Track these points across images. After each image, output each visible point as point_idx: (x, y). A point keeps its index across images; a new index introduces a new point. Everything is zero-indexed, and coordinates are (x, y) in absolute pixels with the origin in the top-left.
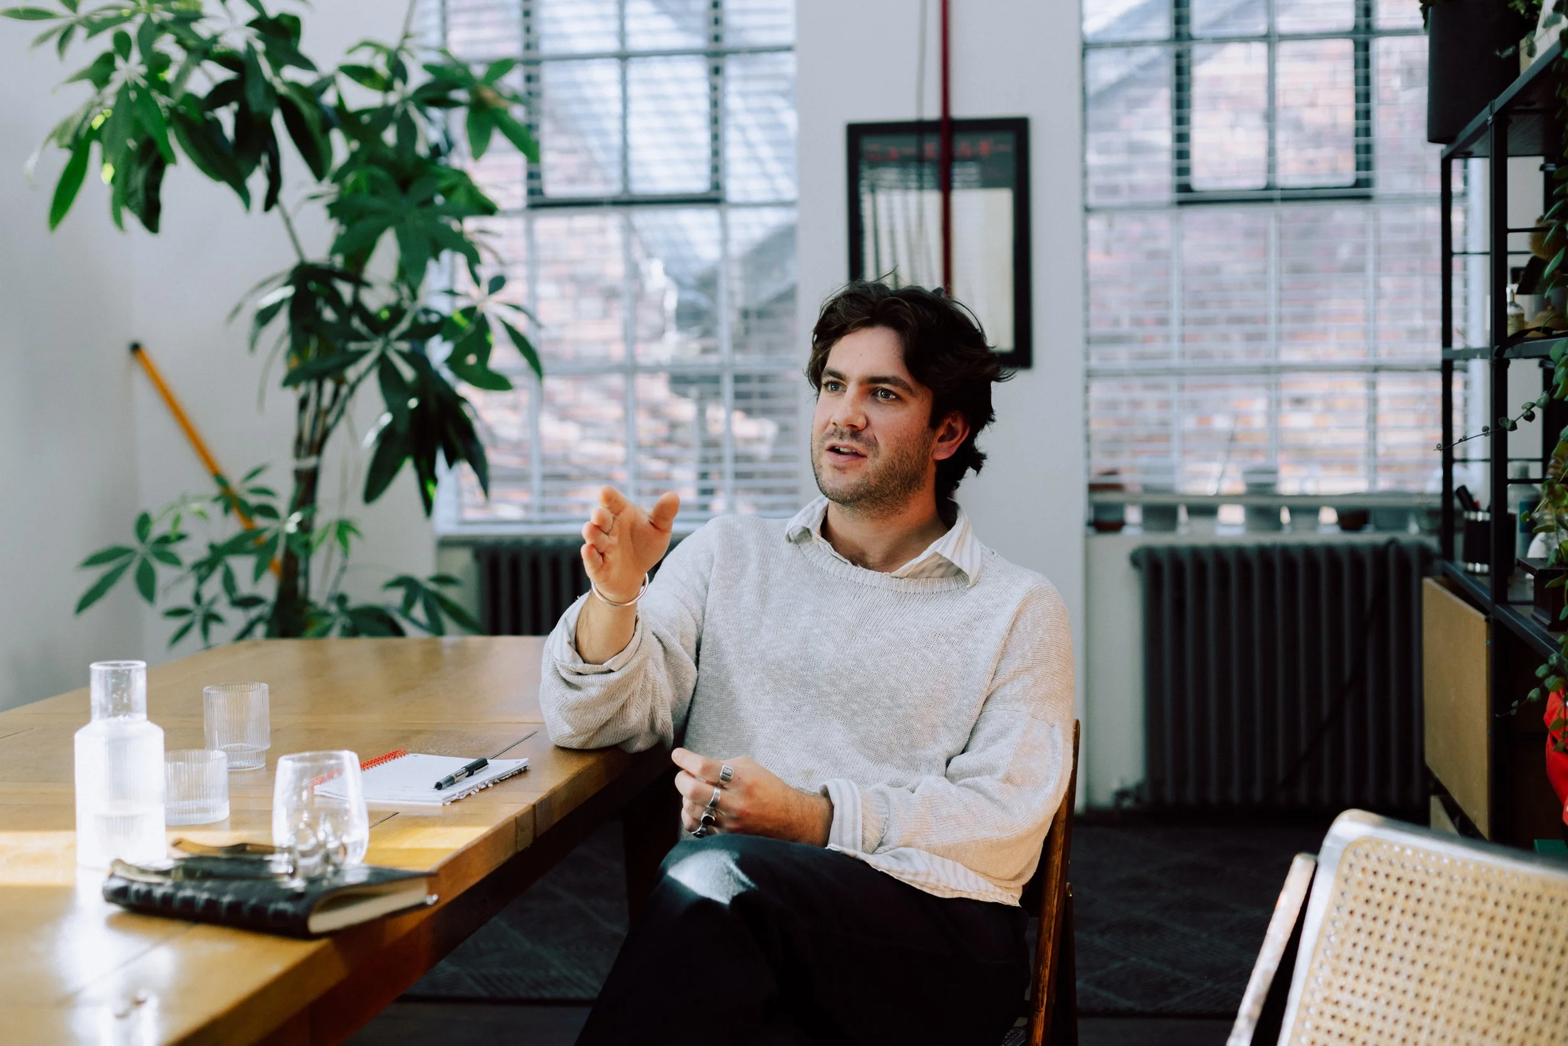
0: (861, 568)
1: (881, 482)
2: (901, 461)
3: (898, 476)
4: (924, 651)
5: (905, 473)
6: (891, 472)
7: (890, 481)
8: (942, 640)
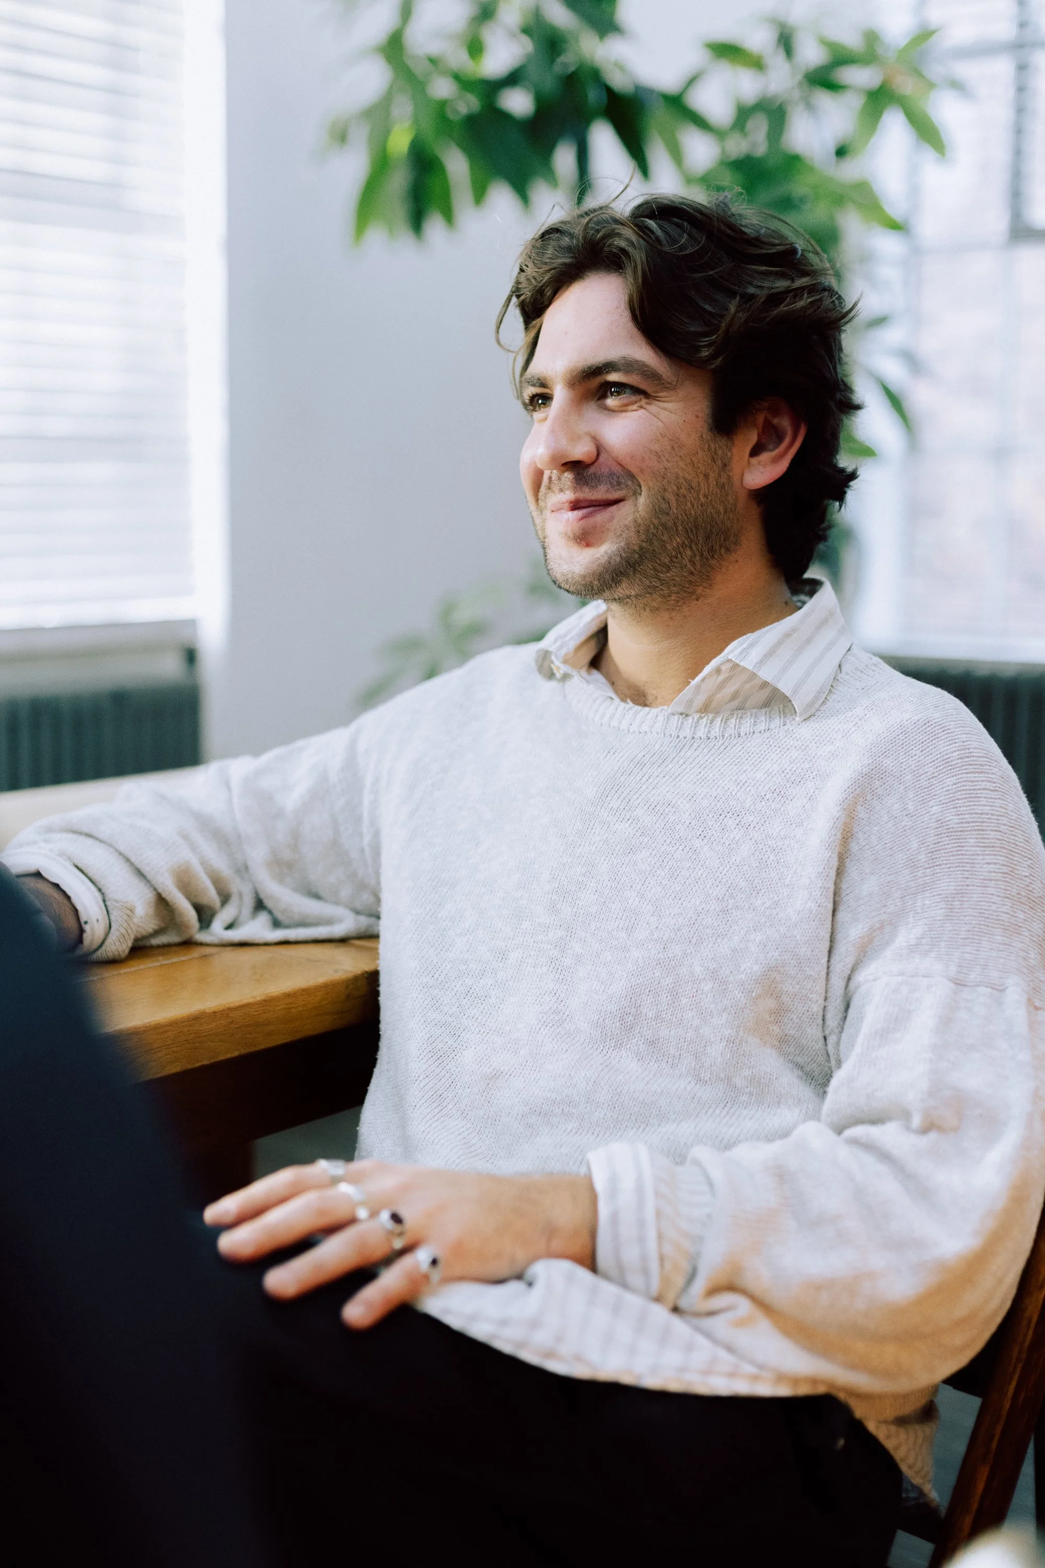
0: (631, 704)
1: (649, 541)
2: (678, 495)
3: (680, 528)
4: (697, 843)
5: (692, 520)
6: (664, 519)
7: (665, 538)
8: (730, 823)
